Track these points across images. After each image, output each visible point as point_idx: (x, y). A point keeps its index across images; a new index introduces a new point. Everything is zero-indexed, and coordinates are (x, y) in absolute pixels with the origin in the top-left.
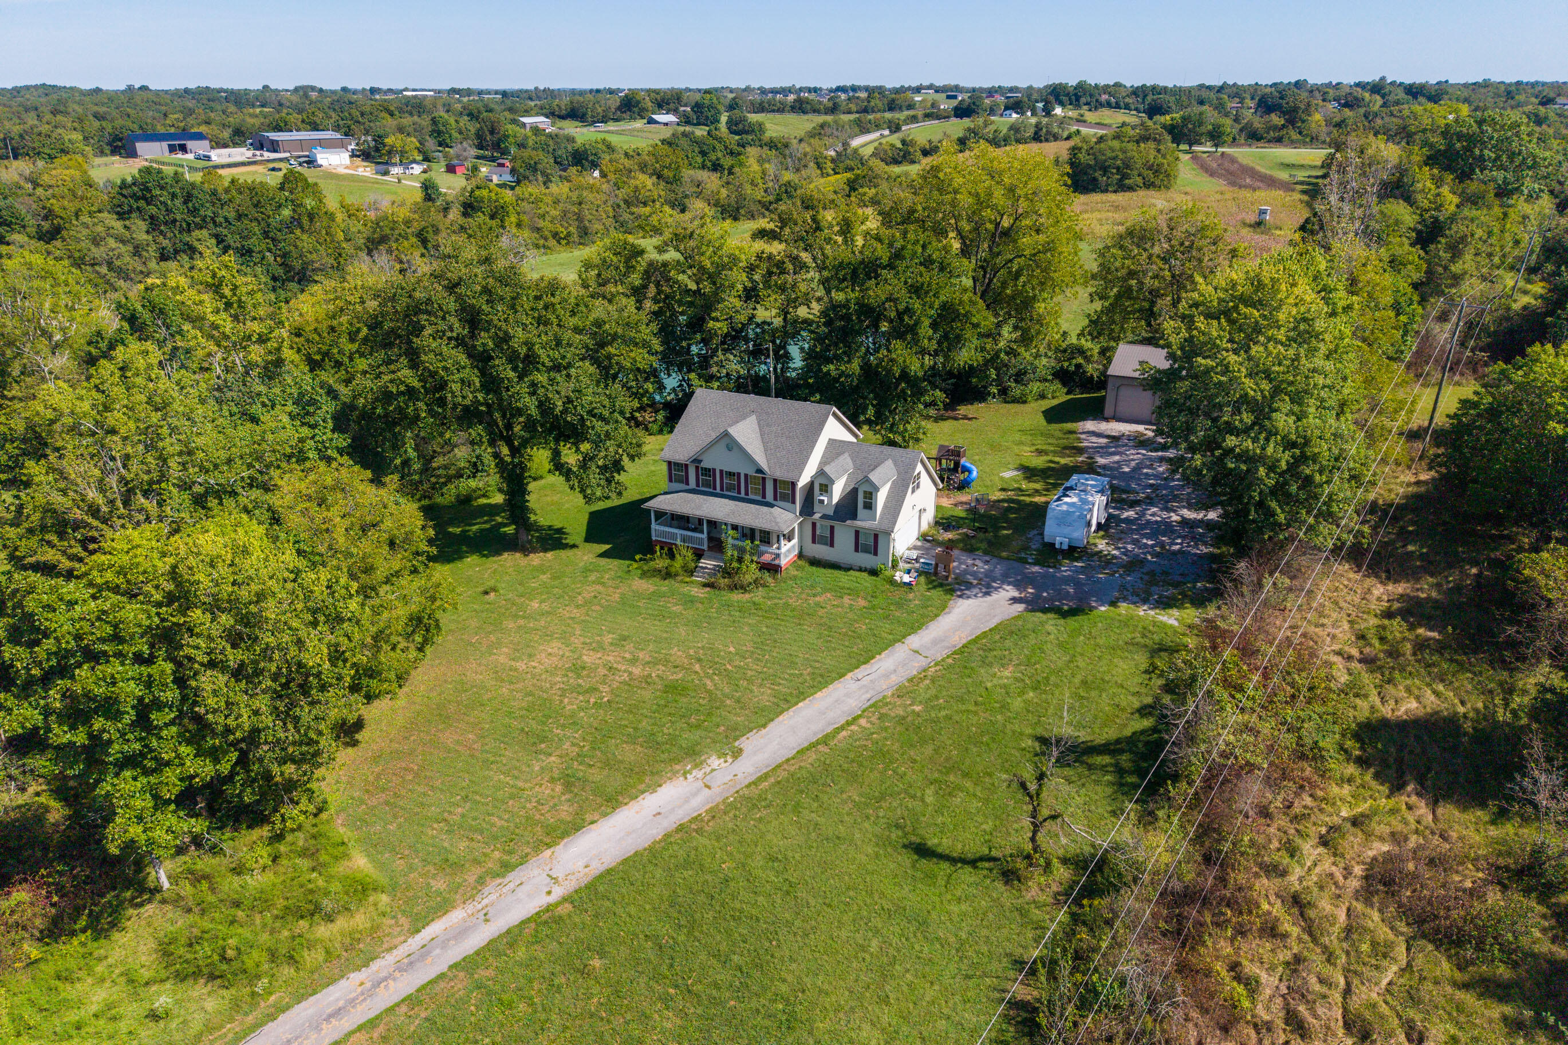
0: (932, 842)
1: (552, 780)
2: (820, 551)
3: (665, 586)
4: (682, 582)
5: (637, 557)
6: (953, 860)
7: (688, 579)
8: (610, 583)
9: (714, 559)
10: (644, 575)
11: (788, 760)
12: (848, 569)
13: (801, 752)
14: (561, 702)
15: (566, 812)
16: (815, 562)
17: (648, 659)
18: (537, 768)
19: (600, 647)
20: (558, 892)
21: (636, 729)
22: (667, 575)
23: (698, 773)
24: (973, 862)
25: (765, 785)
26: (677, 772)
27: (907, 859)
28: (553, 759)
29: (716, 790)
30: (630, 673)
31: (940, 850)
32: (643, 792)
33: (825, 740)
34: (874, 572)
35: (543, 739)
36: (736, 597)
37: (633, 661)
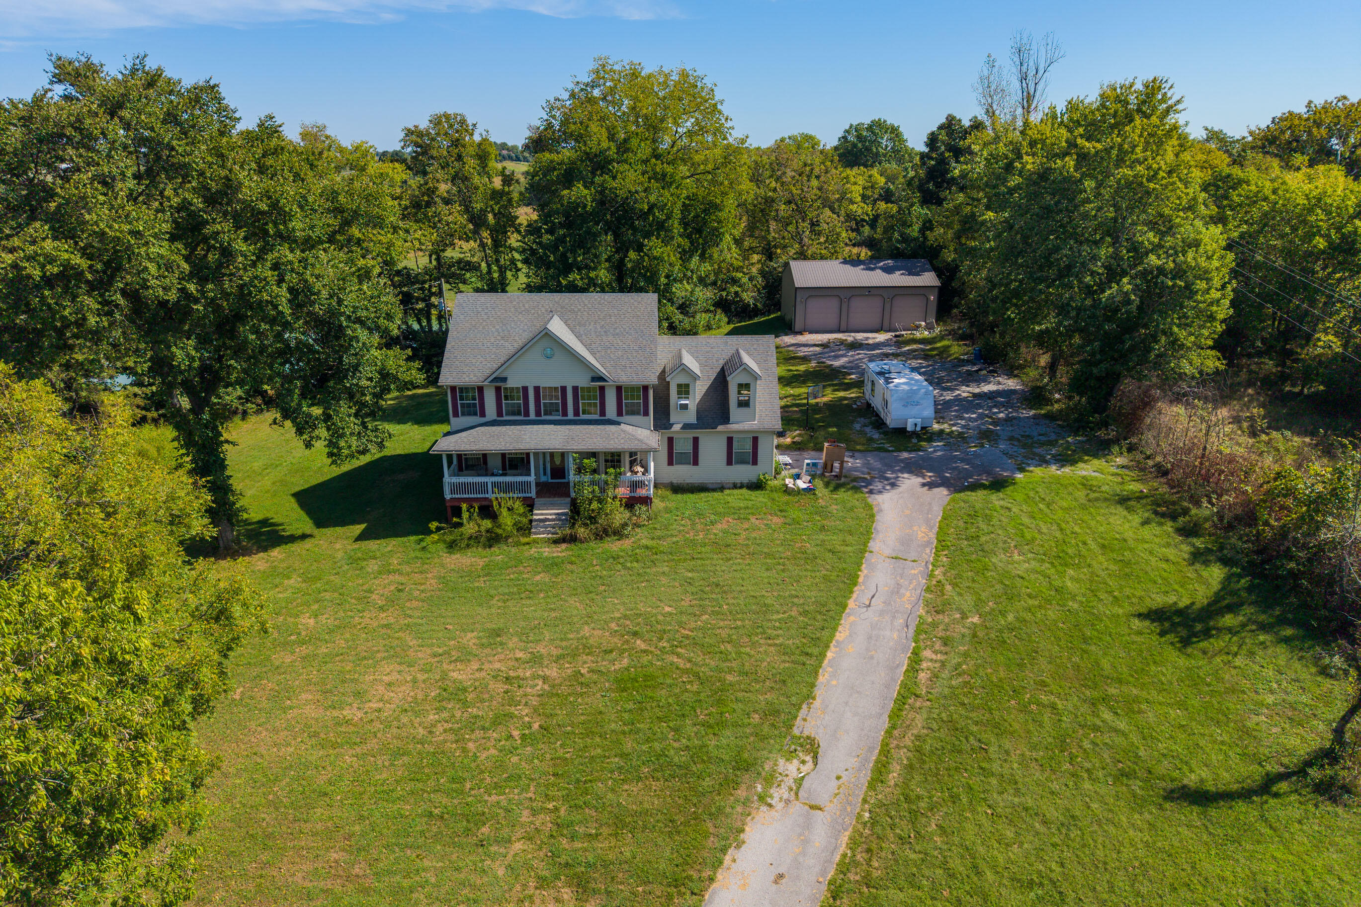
0: (1191, 780)
1: (543, 883)
2: (683, 473)
3: (498, 554)
4: (518, 544)
5: (433, 525)
6: (1245, 795)
7: (524, 540)
8: (406, 569)
9: (552, 506)
10: (452, 546)
11: (889, 733)
12: (721, 488)
13: (895, 715)
14: (464, 750)
16: (677, 489)
17: (555, 652)
18: (501, 872)
19: (464, 657)
21: (624, 755)
22: (493, 539)
23: (778, 794)
24: (1265, 787)
25: (894, 775)
26: (746, 802)
27: (1193, 813)
28: (518, 846)
29: (832, 808)
30: (545, 679)
31: (1210, 787)
32: (724, 850)
33: (909, 691)
34: (757, 486)
35: (481, 819)
36: (613, 546)
37: (536, 660)
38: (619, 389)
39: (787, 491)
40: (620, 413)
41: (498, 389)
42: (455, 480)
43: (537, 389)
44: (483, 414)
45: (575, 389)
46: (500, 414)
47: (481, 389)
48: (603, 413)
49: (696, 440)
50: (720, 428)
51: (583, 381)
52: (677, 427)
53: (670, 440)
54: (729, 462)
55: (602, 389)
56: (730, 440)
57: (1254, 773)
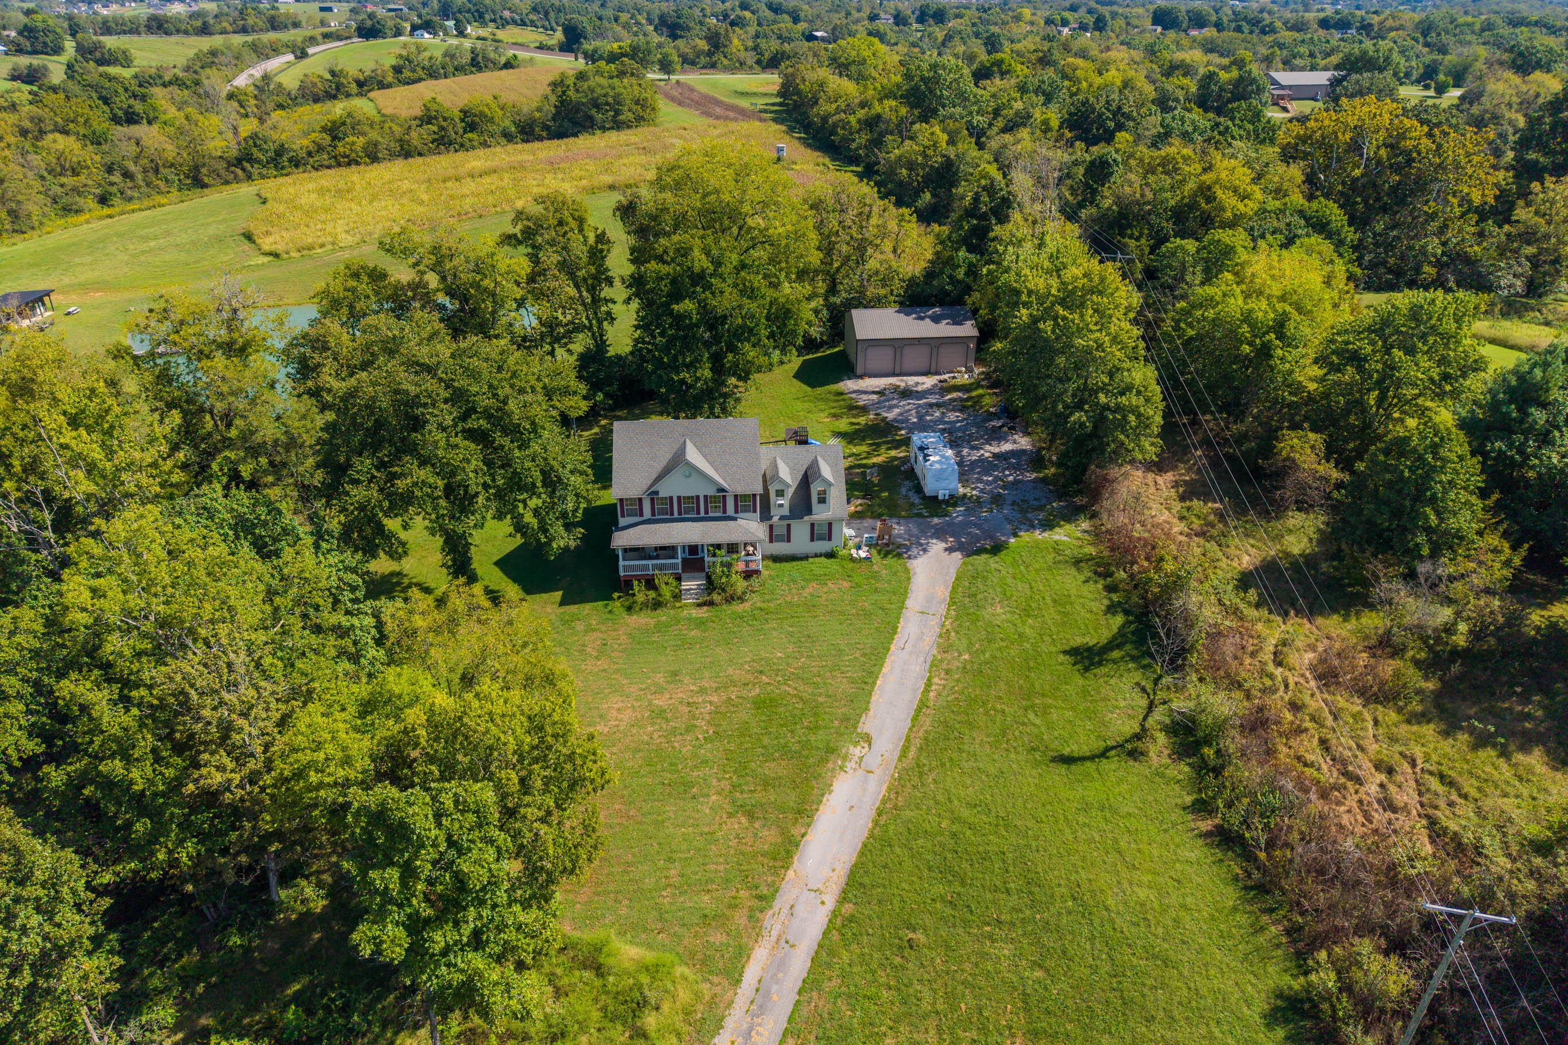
0: (1066, 751)
1: (730, 815)
2: (780, 548)
3: (663, 615)
4: (674, 607)
5: (616, 595)
6: (1092, 758)
7: (678, 604)
8: (603, 628)
9: (694, 579)
10: (629, 609)
11: (910, 729)
12: (805, 558)
13: (914, 719)
14: (673, 748)
15: (770, 836)
16: (777, 559)
17: (714, 685)
18: (707, 811)
19: (659, 691)
20: (830, 901)
21: (764, 747)
22: (657, 605)
23: (850, 765)
24: (1103, 754)
25: (912, 753)
26: (833, 770)
27: (1062, 769)
28: (714, 798)
29: (878, 772)
30: (711, 703)
31: (1076, 755)
32: (822, 795)
33: (923, 705)
34: (831, 555)
35: (691, 785)
36: (737, 607)
37: (702, 691)
38: (736, 496)
39: (852, 559)
40: (736, 512)
41: (652, 500)
42: (627, 563)
43: (679, 498)
44: (641, 515)
45: (706, 497)
46: (653, 514)
47: (640, 500)
48: (725, 512)
49: (789, 526)
50: (806, 518)
51: (711, 492)
52: (775, 519)
53: (771, 527)
54: (812, 540)
55: (724, 497)
56: (812, 525)
57: (1099, 745)
